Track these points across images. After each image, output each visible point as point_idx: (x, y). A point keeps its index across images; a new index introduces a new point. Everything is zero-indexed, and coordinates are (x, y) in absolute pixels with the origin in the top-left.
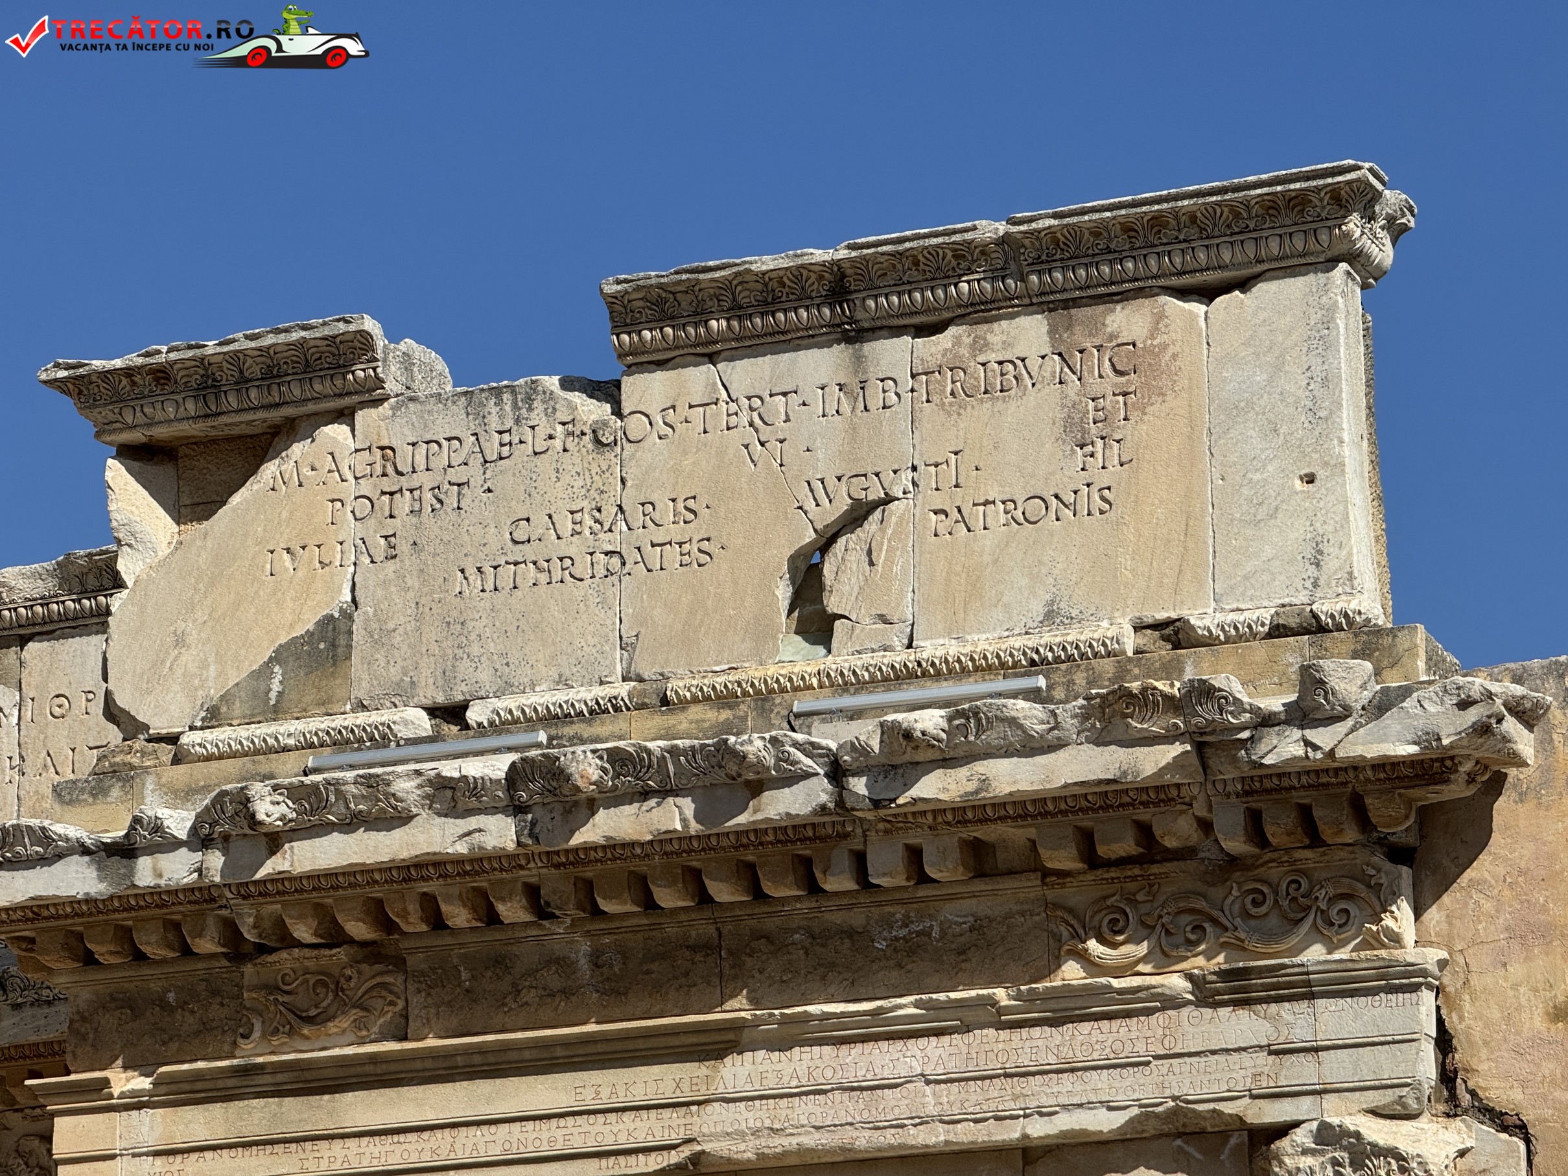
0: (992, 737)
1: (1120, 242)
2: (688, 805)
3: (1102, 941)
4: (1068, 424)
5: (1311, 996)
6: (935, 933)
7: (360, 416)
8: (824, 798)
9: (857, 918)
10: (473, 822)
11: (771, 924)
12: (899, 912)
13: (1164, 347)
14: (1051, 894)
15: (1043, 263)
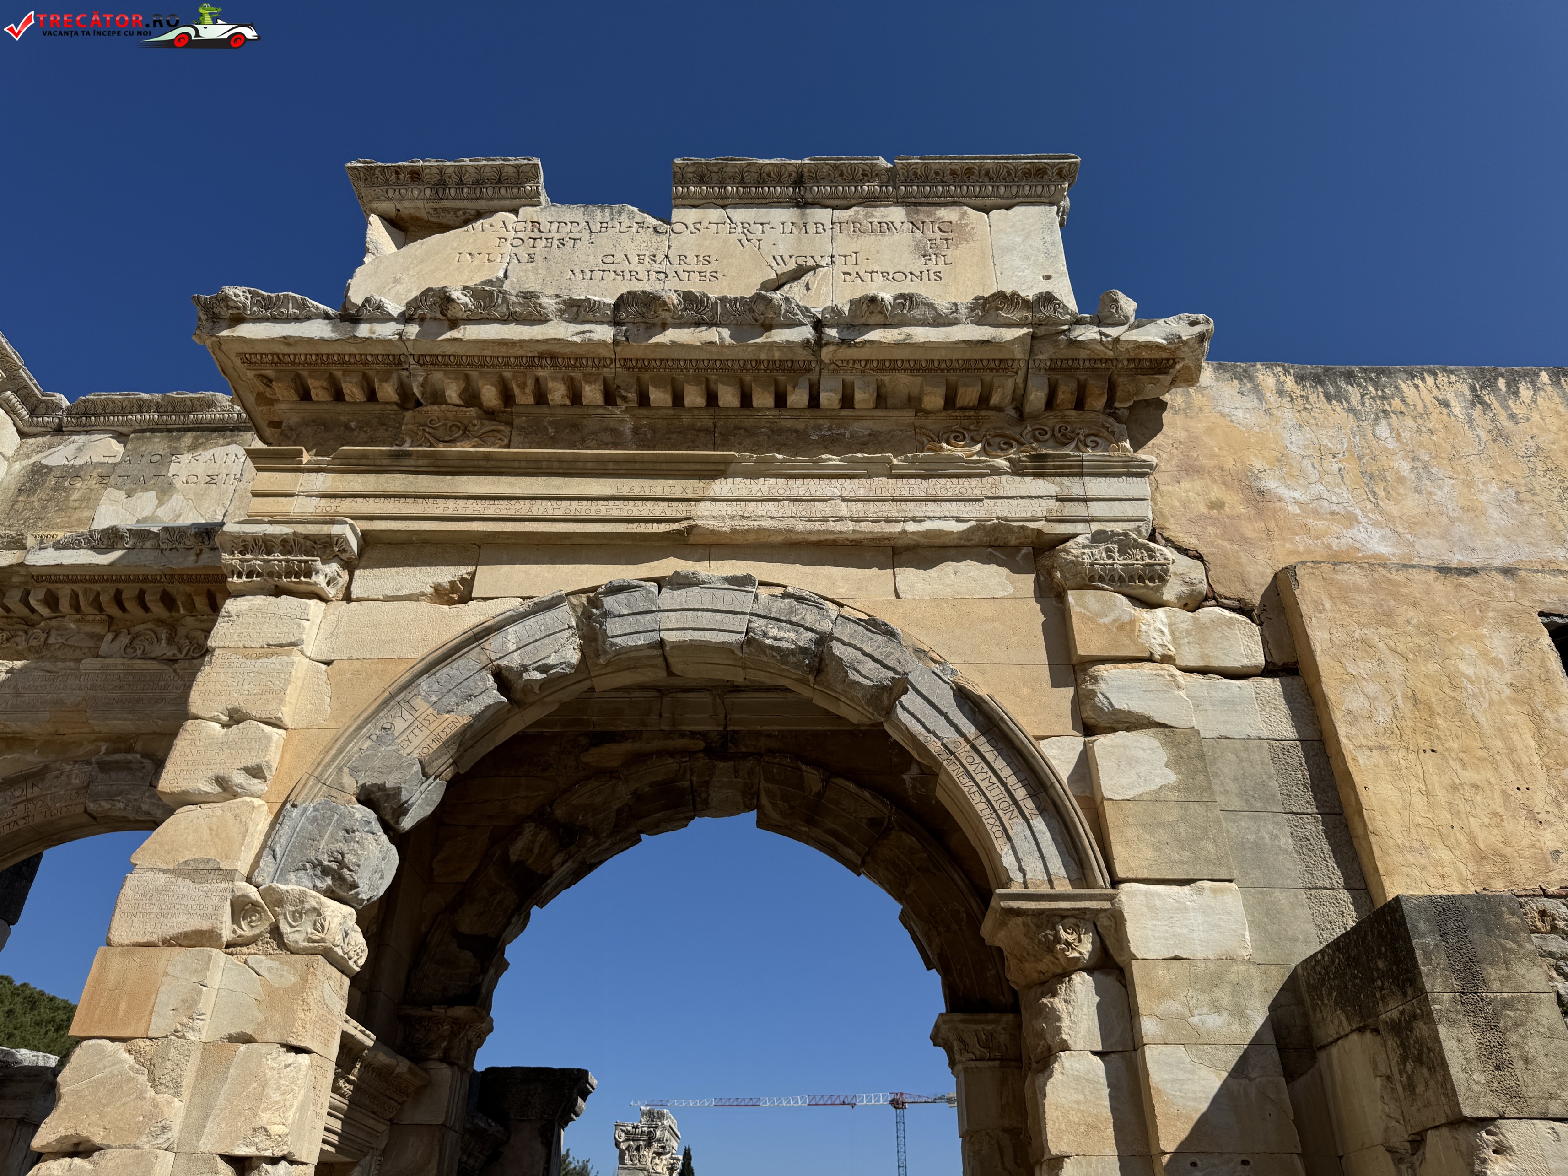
0: (917, 313)
1: (948, 177)
2: (726, 332)
3: (948, 444)
4: (917, 247)
5: (1081, 475)
6: (847, 435)
7: (522, 211)
8: (810, 336)
9: (800, 425)
10: (587, 327)
11: (748, 423)
12: (825, 423)
13: (967, 225)
14: (918, 422)
15: (908, 182)
